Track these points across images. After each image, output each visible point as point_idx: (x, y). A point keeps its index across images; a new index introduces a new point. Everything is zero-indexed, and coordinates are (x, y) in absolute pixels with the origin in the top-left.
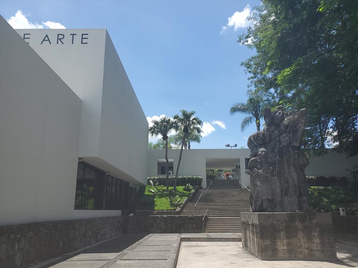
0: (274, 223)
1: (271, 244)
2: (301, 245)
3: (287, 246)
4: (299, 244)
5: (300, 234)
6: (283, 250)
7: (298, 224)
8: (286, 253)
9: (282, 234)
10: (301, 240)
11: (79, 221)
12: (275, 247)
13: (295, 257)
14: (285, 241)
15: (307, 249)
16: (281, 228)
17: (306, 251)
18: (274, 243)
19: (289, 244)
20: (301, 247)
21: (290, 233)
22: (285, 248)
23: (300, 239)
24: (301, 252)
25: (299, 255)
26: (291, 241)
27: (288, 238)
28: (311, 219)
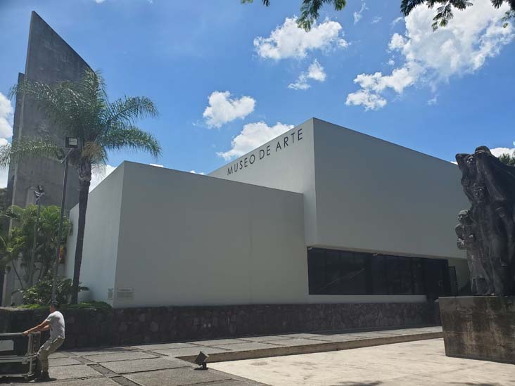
0: (458, 309)
1: (456, 336)
2: (494, 340)
3: (476, 341)
4: (492, 339)
5: (493, 326)
6: (471, 345)
7: (490, 312)
8: (475, 350)
9: (468, 324)
10: (495, 334)
12: (461, 341)
13: (487, 356)
14: (473, 334)
15: (503, 347)
16: (467, 316)
17: (503, 349)
18: (459, 336)
19: (478, 339)
20: (495, 343)
21: (480, 324)
22: (474, 343)
23: (493, 333)
24: (495, 351)
25: (493, 355)
26: (482, 334)
27: (477, 330)
28: (507, 306)
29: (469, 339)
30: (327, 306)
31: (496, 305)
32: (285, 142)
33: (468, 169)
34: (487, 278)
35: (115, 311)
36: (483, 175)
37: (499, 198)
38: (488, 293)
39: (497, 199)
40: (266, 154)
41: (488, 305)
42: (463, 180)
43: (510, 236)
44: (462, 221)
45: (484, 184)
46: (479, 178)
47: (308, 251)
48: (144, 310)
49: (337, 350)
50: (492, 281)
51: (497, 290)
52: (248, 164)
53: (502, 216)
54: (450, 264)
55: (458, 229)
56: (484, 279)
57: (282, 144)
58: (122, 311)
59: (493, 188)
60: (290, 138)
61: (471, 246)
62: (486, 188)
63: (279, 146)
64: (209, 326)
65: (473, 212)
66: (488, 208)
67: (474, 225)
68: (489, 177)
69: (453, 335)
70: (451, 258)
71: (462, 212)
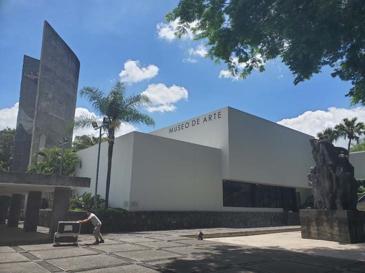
0: (309, 216)
2: (325, 230)
5: (325, 224)
6: (314, 233)
7: (324, 217)
8: (316, 235)
9: (313, 223)
10: (326, 228)
11: (226, 213)
12: (310, 231)
14: (316, 228)
15: (329, 233)
16: (313, 219)
17: (329, 235)
18: (309, 229)
19: (318, 230)
20: (326, 232)
21: (319, 223)
22: (316, 232)
24: (325, 235)
25: (325, 237)
26: (319, 228)
27: (318, 226)
28: (332, 214)
29: (313, 230)
30: (233, 213)
31: (326, 214)
32: (210, 118)
33: (316, 147)
34: (322, 201)
35: (131, 213)
36: (323, 151)
37: (330, 162)
38: (323, 208)
39: (329, 163)
40: (196, 123)
41: (323, 214)
42: (313, 152)
43: (334, 181)
44: (311, 172)
45: (323, 155)
46: (320, 152)
47: (223, 182)
48: (145, 213)
49: (246, 235)
50: (325, 202)
51: (327, 207)
52: (184, 127)
53: (331, 171)
54: (297, 191)
55: (309, 176)
56: (320, 202)
57: (208, 119)
58: (134, 213)
59: (327, 158)
60: (213, 116)
61: (315, 185)
62: (324, 157)
63: (205, 120)
64: (175, 222)
65: (318, 168)
66: (325, 167)
67: (317, 175)
68: (326, 152)
69: (306, 228)
70: (298, 188)
71: (311, 168)
